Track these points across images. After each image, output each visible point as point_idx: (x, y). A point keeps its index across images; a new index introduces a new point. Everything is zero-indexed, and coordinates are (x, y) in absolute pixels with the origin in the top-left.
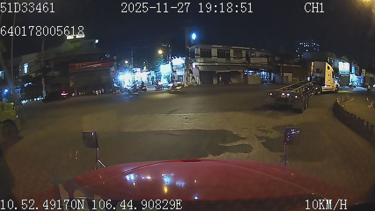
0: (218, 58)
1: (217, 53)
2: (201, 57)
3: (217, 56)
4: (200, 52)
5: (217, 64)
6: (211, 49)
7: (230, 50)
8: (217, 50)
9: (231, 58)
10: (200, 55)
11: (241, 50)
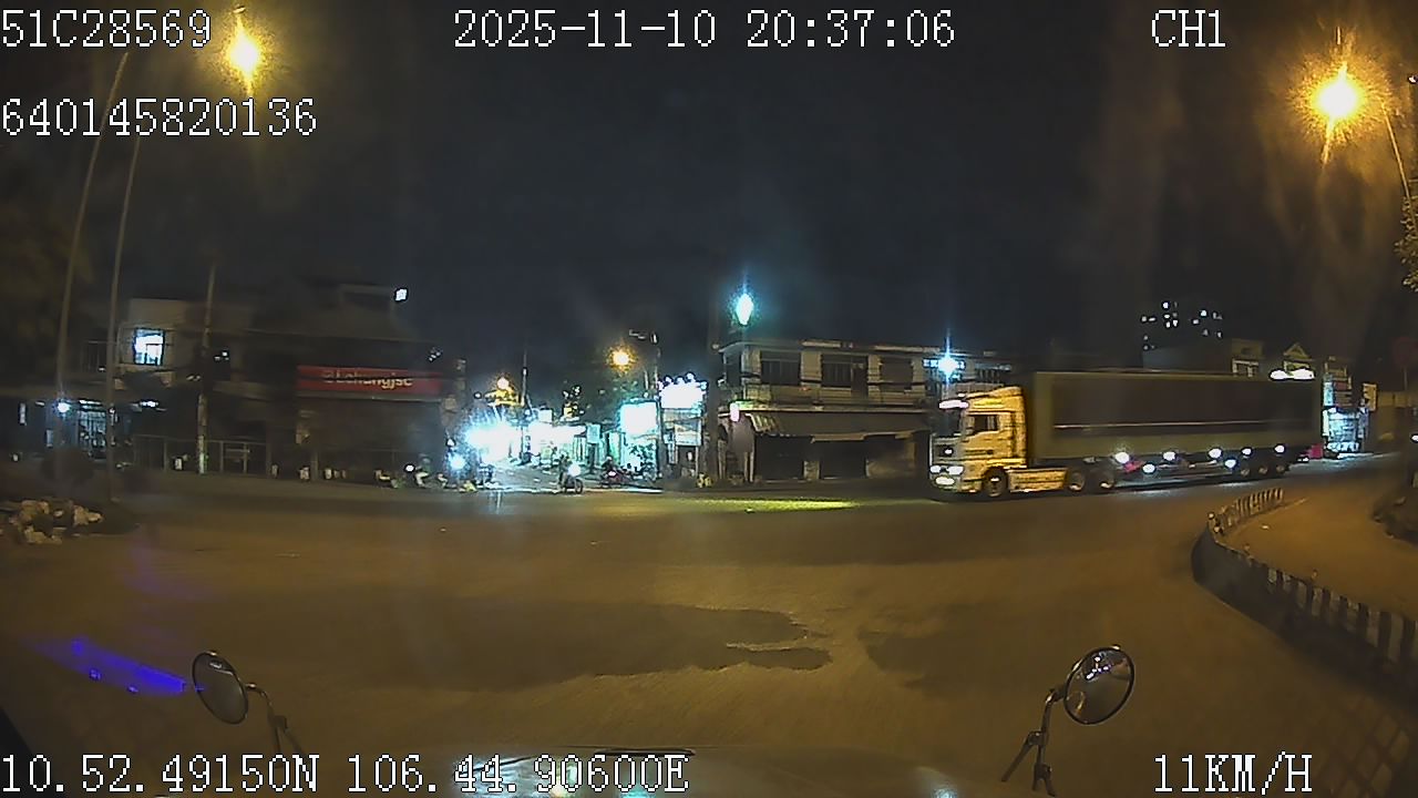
0: (823, 386)
1: (819, 368)
2: (763, 383)
3: (819, 379)
4: (759, 365)
5: (819, 409)
6: (800, 355)
7: (867, 358)
8: (819, 358)
9: (870, 388)
10: (757, 376)
11: (908, 357)
